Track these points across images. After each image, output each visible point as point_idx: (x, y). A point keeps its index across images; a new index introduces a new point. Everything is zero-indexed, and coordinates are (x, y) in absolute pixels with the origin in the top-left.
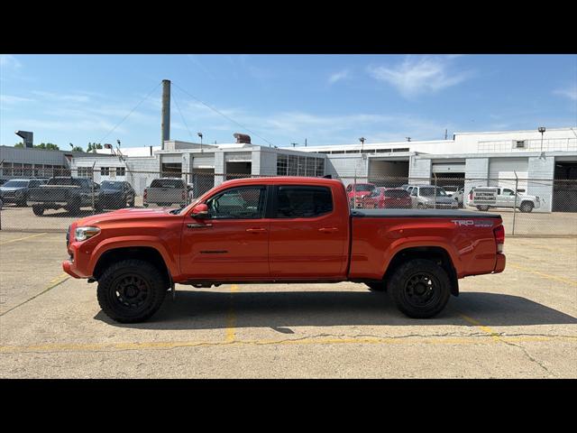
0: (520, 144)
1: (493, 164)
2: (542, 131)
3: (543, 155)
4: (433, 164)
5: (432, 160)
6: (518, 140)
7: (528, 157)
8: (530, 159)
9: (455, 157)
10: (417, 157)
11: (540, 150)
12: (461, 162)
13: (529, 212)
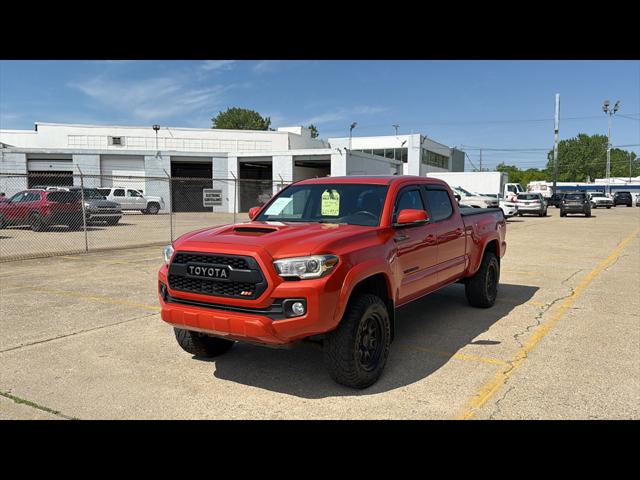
0: (117, 141)
1: (104, 163)
2: (156, 129)
3: (159, 154)
4: (28, 160)
5: (27, 154)
6: (115, 136)
7: (143, 156)
8: (146, 158)
9: (59, 152)
10: (5, 150)
11: (155, 149)
12: (68, 158)
13: (156, 214)
